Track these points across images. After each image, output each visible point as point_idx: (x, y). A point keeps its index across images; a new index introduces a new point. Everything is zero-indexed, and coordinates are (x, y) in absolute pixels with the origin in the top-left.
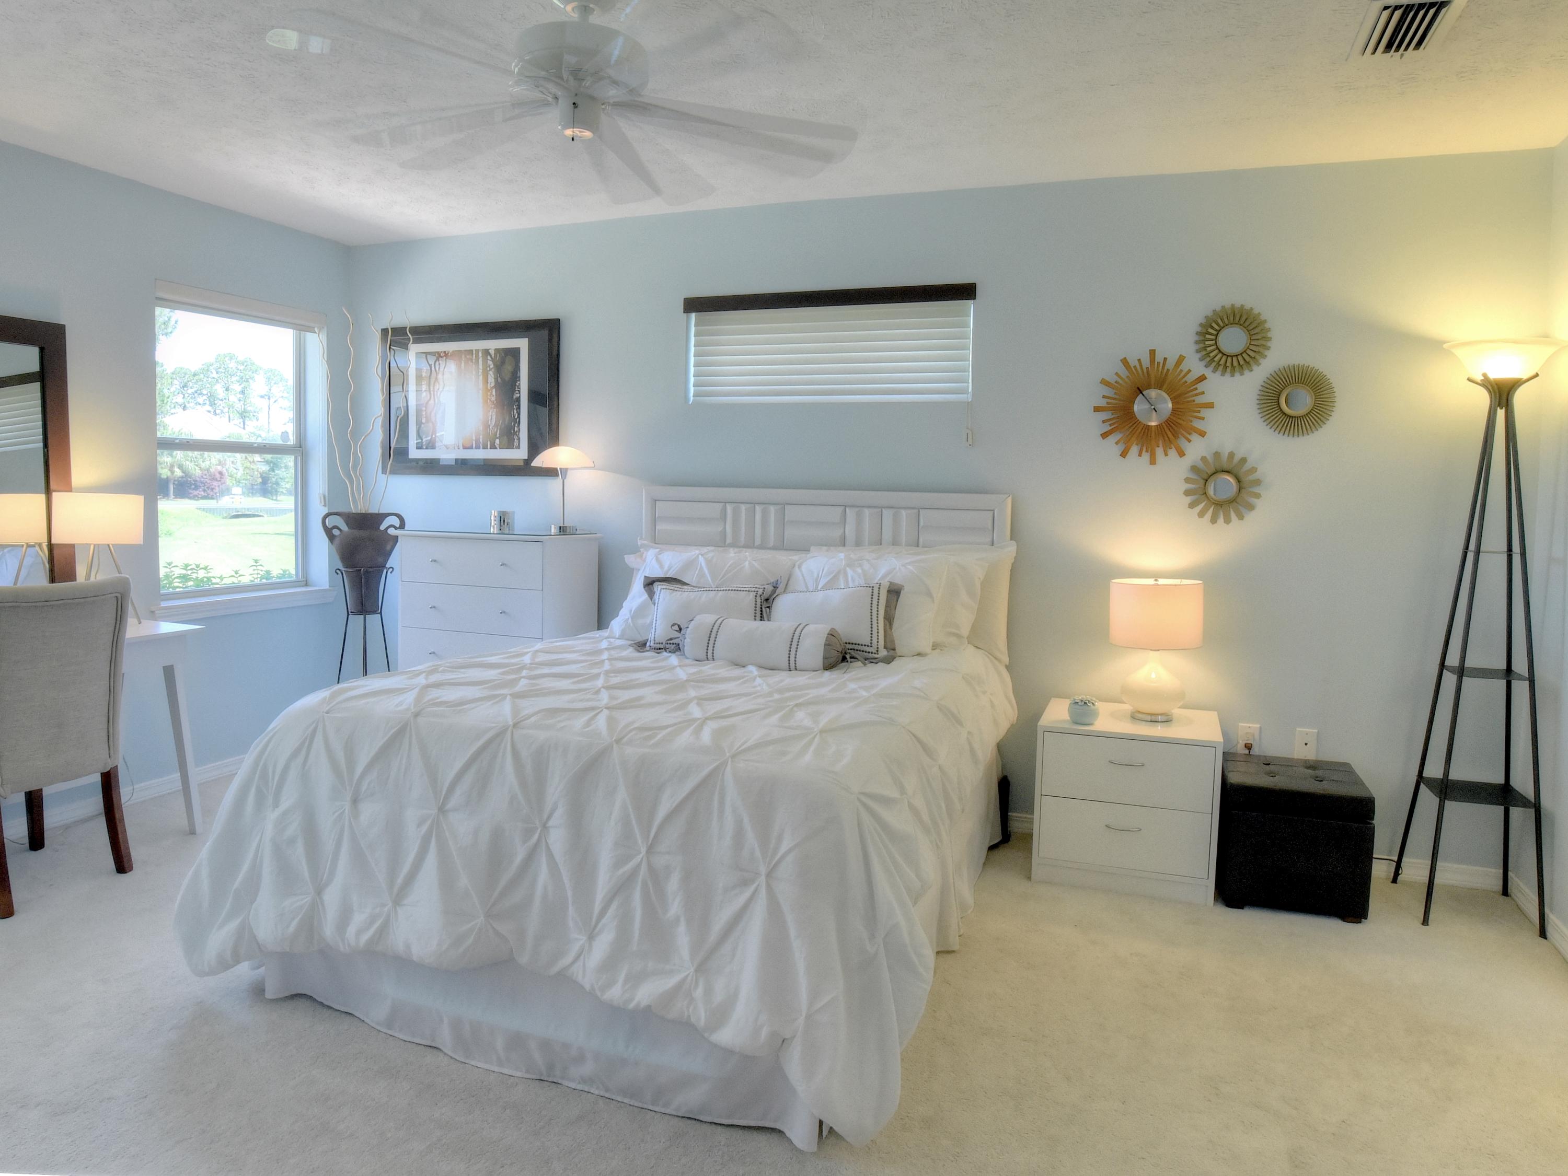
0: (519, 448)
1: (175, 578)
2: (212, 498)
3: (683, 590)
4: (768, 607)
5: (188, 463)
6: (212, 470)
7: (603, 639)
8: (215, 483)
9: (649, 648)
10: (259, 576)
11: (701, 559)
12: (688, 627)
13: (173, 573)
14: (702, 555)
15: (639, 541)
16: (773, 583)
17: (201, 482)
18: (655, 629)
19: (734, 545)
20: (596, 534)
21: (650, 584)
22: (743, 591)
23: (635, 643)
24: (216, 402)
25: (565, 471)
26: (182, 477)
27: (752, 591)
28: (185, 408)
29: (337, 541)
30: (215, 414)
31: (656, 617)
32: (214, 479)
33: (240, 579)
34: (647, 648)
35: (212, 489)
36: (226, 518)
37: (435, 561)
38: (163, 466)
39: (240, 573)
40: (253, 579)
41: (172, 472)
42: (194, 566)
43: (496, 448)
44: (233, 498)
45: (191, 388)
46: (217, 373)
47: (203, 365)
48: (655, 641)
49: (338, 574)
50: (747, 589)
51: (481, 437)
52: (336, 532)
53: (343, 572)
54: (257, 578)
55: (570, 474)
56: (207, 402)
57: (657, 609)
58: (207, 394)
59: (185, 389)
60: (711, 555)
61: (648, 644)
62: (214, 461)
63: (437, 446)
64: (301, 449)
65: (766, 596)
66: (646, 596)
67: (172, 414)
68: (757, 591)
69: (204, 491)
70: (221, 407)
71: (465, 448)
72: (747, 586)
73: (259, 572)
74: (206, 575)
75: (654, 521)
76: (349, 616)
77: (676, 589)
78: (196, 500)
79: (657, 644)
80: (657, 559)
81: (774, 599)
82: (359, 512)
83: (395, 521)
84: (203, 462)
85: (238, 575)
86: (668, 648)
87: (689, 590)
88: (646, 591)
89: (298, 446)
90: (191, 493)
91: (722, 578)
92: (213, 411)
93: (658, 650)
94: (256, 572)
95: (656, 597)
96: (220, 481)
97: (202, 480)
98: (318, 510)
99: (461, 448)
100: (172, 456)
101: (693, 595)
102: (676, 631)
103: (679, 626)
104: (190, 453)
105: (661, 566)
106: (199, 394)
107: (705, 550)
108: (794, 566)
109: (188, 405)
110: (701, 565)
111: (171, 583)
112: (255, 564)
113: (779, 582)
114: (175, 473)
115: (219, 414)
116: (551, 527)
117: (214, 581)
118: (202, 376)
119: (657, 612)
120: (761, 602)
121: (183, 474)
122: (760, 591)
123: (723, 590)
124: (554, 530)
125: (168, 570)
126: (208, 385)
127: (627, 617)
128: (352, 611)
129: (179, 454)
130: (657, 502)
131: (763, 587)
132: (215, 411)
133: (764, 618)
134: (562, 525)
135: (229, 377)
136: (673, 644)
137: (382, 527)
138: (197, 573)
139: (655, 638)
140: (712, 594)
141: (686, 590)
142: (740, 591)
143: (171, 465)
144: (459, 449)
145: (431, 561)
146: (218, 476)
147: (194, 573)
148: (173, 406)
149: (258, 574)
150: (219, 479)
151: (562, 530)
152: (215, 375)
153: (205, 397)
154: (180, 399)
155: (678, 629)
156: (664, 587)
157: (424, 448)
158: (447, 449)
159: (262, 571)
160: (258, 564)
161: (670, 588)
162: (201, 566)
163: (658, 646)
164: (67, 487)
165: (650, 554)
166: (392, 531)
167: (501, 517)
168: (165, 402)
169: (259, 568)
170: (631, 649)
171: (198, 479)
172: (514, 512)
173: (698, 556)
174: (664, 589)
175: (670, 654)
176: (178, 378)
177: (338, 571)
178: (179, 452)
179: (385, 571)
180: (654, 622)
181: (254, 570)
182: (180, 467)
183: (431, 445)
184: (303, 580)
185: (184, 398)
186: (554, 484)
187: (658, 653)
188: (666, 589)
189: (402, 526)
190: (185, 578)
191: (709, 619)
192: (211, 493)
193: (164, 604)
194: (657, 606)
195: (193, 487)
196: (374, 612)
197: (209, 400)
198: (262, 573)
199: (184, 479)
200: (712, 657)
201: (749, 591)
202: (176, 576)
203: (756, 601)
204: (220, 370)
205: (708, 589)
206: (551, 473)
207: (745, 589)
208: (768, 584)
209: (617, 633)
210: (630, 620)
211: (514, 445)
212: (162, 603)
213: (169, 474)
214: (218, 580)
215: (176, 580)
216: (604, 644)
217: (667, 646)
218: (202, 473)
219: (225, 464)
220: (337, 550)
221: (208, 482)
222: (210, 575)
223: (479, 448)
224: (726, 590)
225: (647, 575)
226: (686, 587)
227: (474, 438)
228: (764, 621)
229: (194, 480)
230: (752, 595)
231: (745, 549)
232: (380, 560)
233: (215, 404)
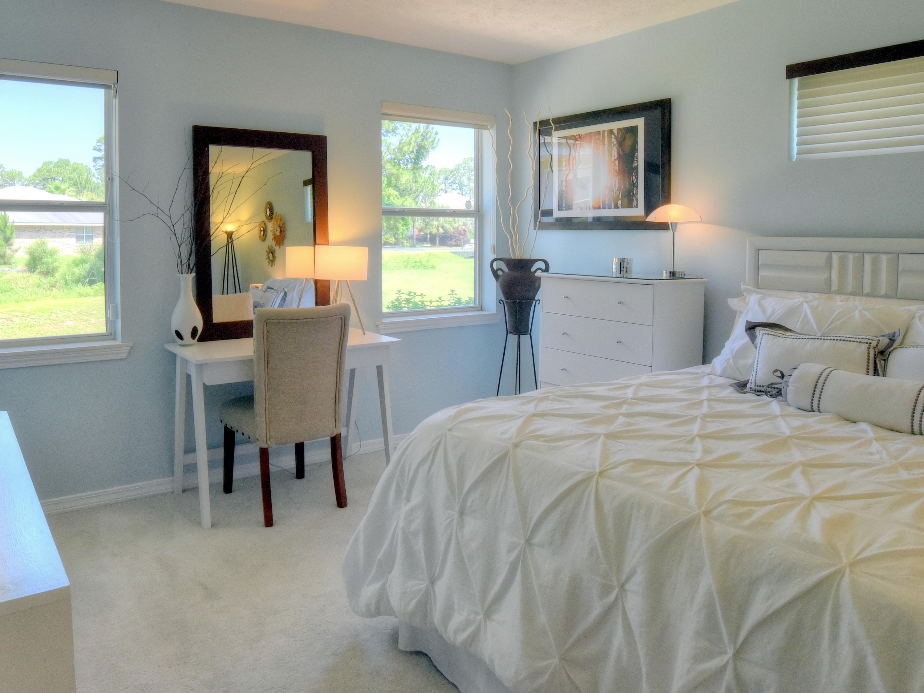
0: (637, 207)
1: (403, 301)
2: (459, 246)
3: (786, 336)
4: (884, 360)
5: (446, 225)
6: (460, 229)
7: (703, 376)
8: (461, 237)
9: (749, 389)
10: (454, 301)
11: (805, 306)
12: (791, 375)
13: (401, 298)
14: (807, 302)
15: (742, 286)
16: (889, 335)
17: (454, 236)
18: (757, 372)
19: (840, 292)
20: (703, 278)
21: (751, 328)
22: (854, 341)
23: (735, 383)
24: (463, 187)
25: (675, 225)
26: (443, 233)
27: (863, 343)
28: (446, 192)
29: (500, 279)
30: (462, 195)
31: (758, 361)
32: (460, 234)
33: (442, 303)
34: (748, 389)
35: (460, 240)
36: (466, 258)
37: (567, 297)
38: (433, 227)
39: (443, 299)
40: (450, 303)
41: (438, 230)
42: (412, 294)
43: (618, 208)
44: (471, 246)
45: (450, 180)
46: (464, 170)
47: (456, 165)
48: (756, 383)
49: (500, 303)
50: (859, 340)
51: (607, 199)
52: (500, 273)
53: (505, 302)
54: (452, 303)
55: (679, 227)
56: (458, 188)
57: (759, 353)
58: (458, 183)
59: (446, 180)
60: (816, 303)
61: (749, 385)
62: (461, 223)
63: (573, 208)
64: (479, 213)
65: (881, 347)
66: (747, 339)
67: (439, 196)
68: (870, 343)
69: (455, 241)
70: (466, 191)
71: (594, 208)
72: (857, 337)
73: (454, 298)
74: (421, 300)
75: (757, 268)
76: (508, 335)
77: (779, 335)
78: (451, 247)
79: (758, 386)
80: (760, 305)
81: (890, 352)
82: (516, 258)
83: (542, 265)
84: (455, 224)
85: (441, 301)
86: (769, 392)
87: (793, 337)
88: (747, 334)
89: (478, 211)
90: (448, 243)
91: (828, 327)
92: (461, 193)
93: (759, 392)
94: (452, 298)
95: (758, 341)
96: (464, 235)
97: (454, 235)
98: (489, 256)
99: (592, 208)
100: (438, 221)
101: (797, 342)
102: (778, 377)
103: (781, 373)
104: (447, 219)
105: (764, 311)
106: (454, 183)
107: (810, 296)
108: (913, 318)
109: (448, 190)
110: (806, 312)
111: (400, 304)
112: (452, 293)
113: (897, 334)
114: (440, 231)
115: (464, 195)
116: (662, 272)
117: (426, 303)
118: (455, 172)
119: (758, 356)
120: (875, 355)
121: (444, 232)
122: (874, 344)
123: (831, 339)
124: (665, 275)
125: (399, 296)
126: (459, 178)
127: (729, 357)
128: (510, 331)
129: (442, 219)
130: (761, 252)
131: (877, 339)
132: (462, 193)
133: (878, 372)
134: (672, 271)
135: (470, 172)
136: (774, 388)
137: (533, 270)
138: (414, 298)
139: (755, 380)
140: (818, 342)
141: (790, 337)
142: (850, 341)
143: (437, 226)
144: (590, 209)
145: (564, 297)
146: (463, 232)
147: (412, 298)
148: (439, 191)
149: (453, 300)
150: (463, 234)
151: (673, 275)
152: (463, 171)
153: (457, 185)
154: (443, 187)
155: (780, 375)
156: (767, 332)
157: (564, 209)
158: (581, 209)
159: (456, 298)
160: (453, 293)
161: (772, 333)
162: (417, 294)
163: (759, 388)
164: (326, 243)
165: (753, 299)
166: (538, 274)
167: (621, 263)
168: (435, 188)
169: (454, 296)
170: (731, 389)
171: (452, 234)
172: (632, 260)
173: (801, 304)
174: (766, 334)
175: (771, 399)
176: (442, 174)
177: (501, 301)
178: (441, 218)
179: (534, 302)
180: (755, 366)
181: (451, 297)
182: (443, 227)
183: (569, 208)
184: (479, 306)
185: (445, 186)
186: (664, 236)
187: (759, 395)
188: (768, 334)
189: (547, 270)
190: (408, 301)
191: (815, 368)
192: (459, 243)
193: (385, 320)
194: (759, 350)
195: (449, 239)
196: (526, 333)
197: (459, 187)
198: (455, 299)
199: (445, 234)
200: (817, 408)
201: (860, 342)
202: (403, 299)
203: (869, 353)
204: (465, 168)
205: (813, 337)
206: (663, 226)
207: (856, 340)
208: (883, 336)
209: (719, 371)
210: (732, 359)
211: (633, 205)
212: (383, 319)
213: (436, 231)
214: (428, 304)
215: (404, 302)
216: (705, 381)
217: (769, 390)
218: (454, 231)
219: (467, 225)
220: (500, 286)
221: (458, 236)
222: (424, 299)
223: (605, 208)
224: (834, 340)
225: (750, 320)
226: (789, 334)
227: (601, 201)
228: (879, 375)
229: (450, 235)
230: (864, 347)
231: (852, 297)
232: (531, 294)
233: (462, 189)
